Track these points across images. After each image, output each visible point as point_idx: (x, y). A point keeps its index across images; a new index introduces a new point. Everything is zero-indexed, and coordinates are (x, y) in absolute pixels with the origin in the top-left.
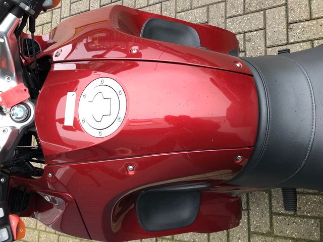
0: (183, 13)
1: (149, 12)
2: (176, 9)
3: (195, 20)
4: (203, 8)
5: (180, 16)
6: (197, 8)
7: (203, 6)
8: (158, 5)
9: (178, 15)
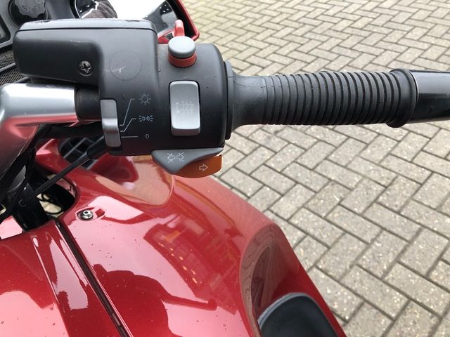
0: (323, 276)
1: (282, 229)
2: (318, 261)
3: (332, 301)
4: (354, 296)
5: (316, 275)
6: (347, 288)
7: (358, 295)
8: (300, 234)
9: (315, 270)
